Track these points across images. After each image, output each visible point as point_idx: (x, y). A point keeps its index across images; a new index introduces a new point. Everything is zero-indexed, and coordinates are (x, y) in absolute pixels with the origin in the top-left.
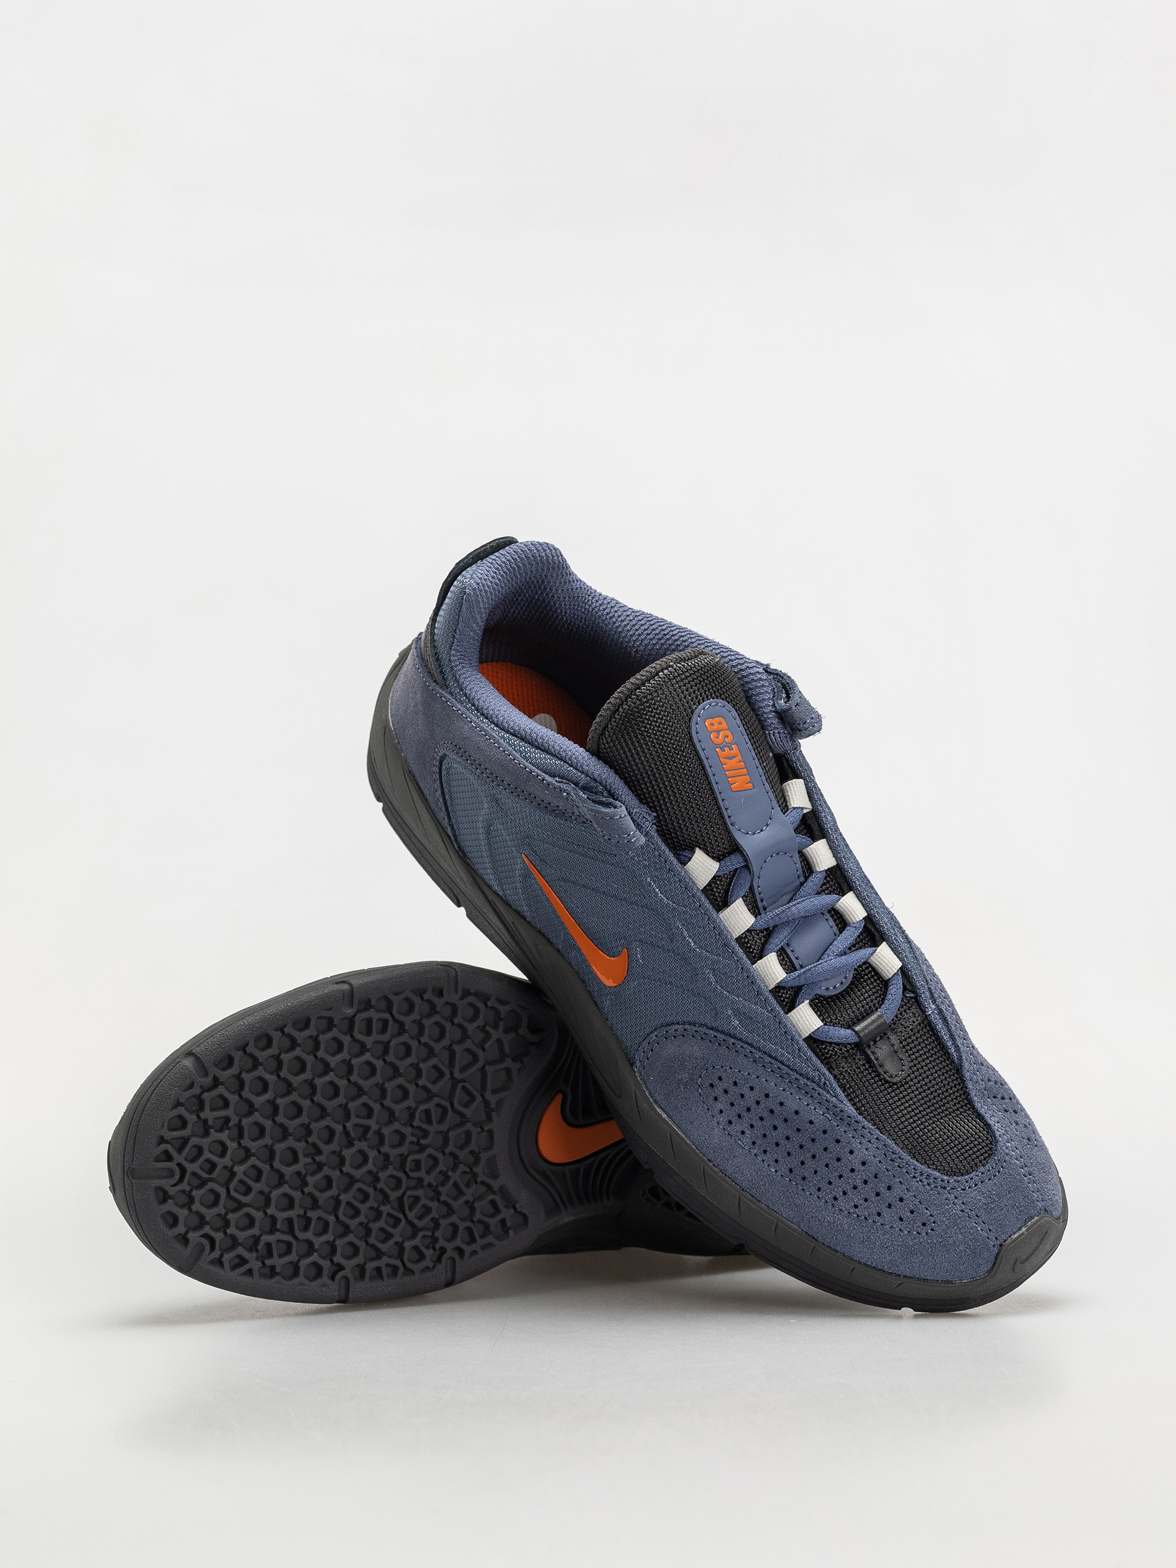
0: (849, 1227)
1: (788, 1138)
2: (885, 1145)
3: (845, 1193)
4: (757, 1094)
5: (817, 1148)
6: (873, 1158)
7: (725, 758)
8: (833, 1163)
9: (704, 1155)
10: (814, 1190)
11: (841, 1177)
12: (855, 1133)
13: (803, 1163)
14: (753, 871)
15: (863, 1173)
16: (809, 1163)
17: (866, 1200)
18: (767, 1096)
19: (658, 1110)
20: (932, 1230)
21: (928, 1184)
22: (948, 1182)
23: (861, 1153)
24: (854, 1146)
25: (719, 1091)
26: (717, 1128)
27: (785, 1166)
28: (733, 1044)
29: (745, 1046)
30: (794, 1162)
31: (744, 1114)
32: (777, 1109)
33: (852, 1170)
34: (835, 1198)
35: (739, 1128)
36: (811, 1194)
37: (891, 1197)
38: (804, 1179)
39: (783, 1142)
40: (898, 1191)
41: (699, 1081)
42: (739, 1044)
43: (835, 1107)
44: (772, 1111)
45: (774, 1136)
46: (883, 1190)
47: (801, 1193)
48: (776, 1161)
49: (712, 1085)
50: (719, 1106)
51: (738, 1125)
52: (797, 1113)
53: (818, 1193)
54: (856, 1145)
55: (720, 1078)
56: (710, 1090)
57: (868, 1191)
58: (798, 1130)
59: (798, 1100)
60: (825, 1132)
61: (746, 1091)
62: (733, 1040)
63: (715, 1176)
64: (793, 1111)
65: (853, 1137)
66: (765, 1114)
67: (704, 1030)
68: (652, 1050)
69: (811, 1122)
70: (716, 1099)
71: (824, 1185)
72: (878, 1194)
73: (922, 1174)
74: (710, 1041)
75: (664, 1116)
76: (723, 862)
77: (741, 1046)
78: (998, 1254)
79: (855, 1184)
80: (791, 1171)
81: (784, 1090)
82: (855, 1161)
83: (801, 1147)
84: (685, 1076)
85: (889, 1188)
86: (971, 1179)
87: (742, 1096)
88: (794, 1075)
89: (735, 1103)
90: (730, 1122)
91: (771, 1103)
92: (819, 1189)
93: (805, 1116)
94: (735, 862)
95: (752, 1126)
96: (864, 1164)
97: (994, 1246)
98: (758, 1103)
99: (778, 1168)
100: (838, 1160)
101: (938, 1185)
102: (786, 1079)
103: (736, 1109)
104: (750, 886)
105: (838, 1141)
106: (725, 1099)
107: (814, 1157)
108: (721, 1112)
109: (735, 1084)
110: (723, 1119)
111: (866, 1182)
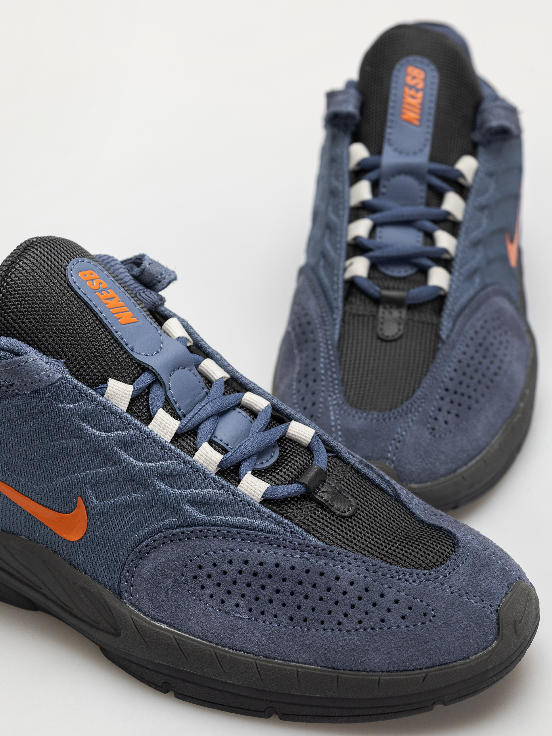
0: (362, 643)
1: (278, 591)
2: (364, 562)
3: (346, 615)
4: (238, 564)
5: (307, 588)
6: (358, 575)
7: (106, 299)
8: (326, 595)
9: (211, 642)
10: (318, 625)
11: (336, 603)
12: (334, 561)
13: (299, 607)
14: (163, 382)
15: (355, 591)
16: (305, 604)
17: (367, 613)
18: (246, 562)
19: (157, 624)
20: (434, 616)
21: (414, 581)
22: (430, 574)
23: (346, 575)
24: (337, 571)
25: (203, 579)
26: (213, 612)
27: (284, 616)
28: (200, 531)
29: (211, 528)
30: (291, 610)
31: (233, 587)
32: (259, 569)
33: (345, 593)
34: (340, 623)
35: (233, 602)
36: (317, 630)
37: (387, 602)
38: (305, 620)
39: (275, 596)
40: (391, 595)
41: (183, 579)
42: (205, 529)
43: (308, 547)
44: (255, 574)
45: (265, 595)
46: (377, 598)
47: (308, 633)
48: (276, 616)
49: (195, 577)
50: (208, 591)
51: (231, 600)
52: (277, 565)
53: (322, 626)
54: (339, 570)
55: (200, 567)
56: (195, 582)
57: (365, 604)
58: (284, 580)
59: (274, 555)
60: (308, 571)
61: (227, 567)
62: (199, 528)
63: (227, 654)
64: (273, 565)
65: (334, 566)
66: (251, 579)
67: (171, 531)
68: (133, 576)
69: (293, 568)
70: (203, 587)
71: (325, 616)
72: (374, 605)
73: (404, 574)
74: (180, 540)
75: (164, 626)
76: (135, 383)
77: (208, 530)
78: (498, 619)
79: (351, 603)
80: (291, 619)
81: (259, 552)
82: (344, 584)
83: (292, 594)
84: (169, 582)
85: (382, 596)
86: (448, 566)
87: (225, 573)
88: (263, 535)
89: (221, 582)
90: (223, 602)
91: (253, 567)
92: (322, 623)
93: (286, 564)
94: (145, 379)
95: (243, 596)
96: (352, 584)
97: (491, 613)
98: (240, 572)
99: (279, 622)
100: (329, 590)
101: (422, 579)
102: (256, 541)
103: (224, 587)
104: (165, 398)
105: (322, 574)
106: (211, 582)
107: (306, 597)
108: (212, 596)
109: (215, 565)
110: (215, 602)
111: (360, 598)
